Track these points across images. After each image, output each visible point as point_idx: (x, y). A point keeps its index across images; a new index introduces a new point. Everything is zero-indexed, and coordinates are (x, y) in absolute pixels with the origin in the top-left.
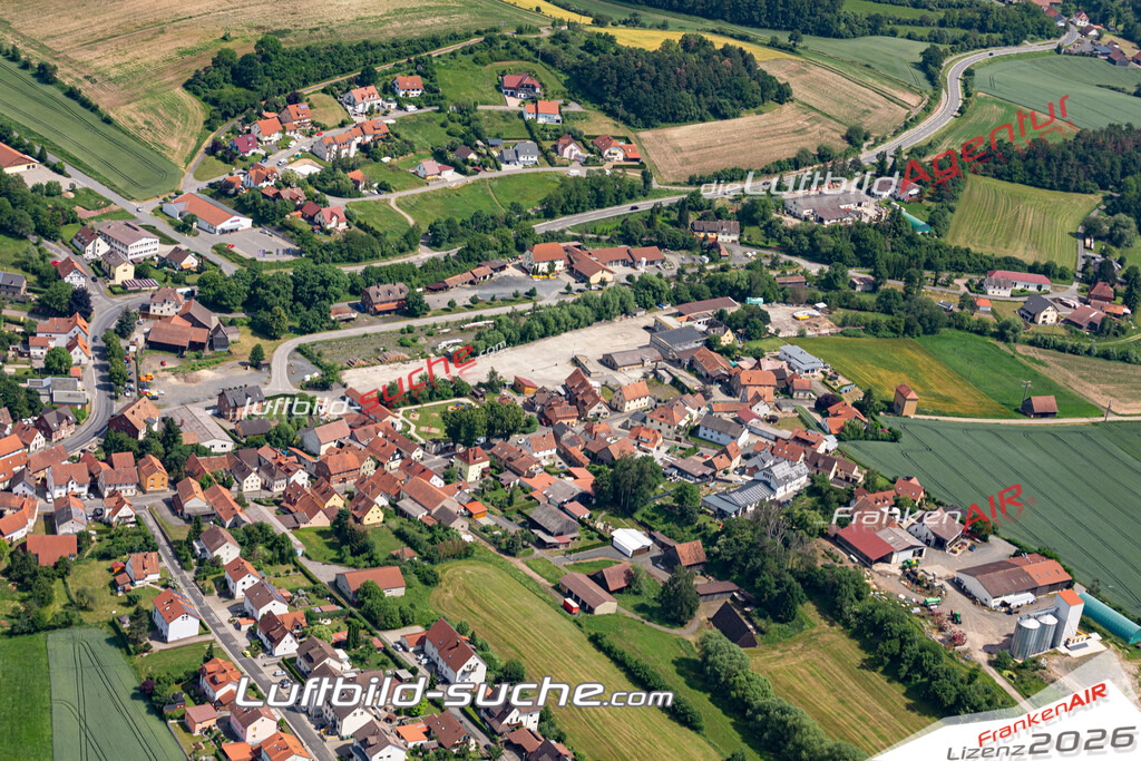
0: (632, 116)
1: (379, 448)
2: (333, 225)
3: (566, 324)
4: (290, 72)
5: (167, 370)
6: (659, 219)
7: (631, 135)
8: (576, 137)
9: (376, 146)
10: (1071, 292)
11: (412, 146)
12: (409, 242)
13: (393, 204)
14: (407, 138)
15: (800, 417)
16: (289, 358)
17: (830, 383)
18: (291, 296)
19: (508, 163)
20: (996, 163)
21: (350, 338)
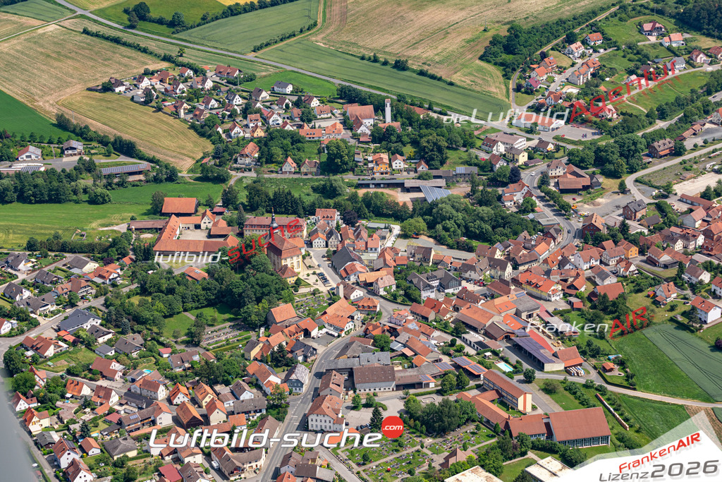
2: (610, 116)
4: (532, 42)
5: (579, 202)
8: (700, 50)
9: (598, 73)
11: (615, 70)
12: (650, 118)
13: (626, 101)
16: (635, 186)
21: (658, 171)
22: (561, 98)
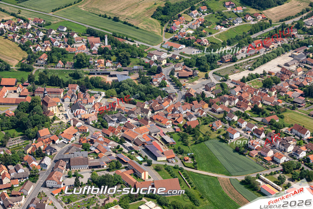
0: (260, 8)
2: (206, 44)
3: (272, 58)
4: (175, 10)
5: (187, 82)
6: (277, 31)
7: (261, 12)
8: (249, 15)
9: (203, 24)
11: (211, 23)
12: (223, 45)
13: (214, 37)
14: (209, 21)
16: (213, 76)
19: (235, 23)
21: (224, 69)
22: (185, 35)
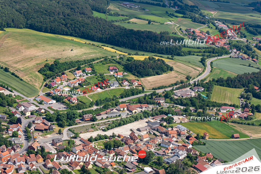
0: (139, 75)
1: (90, 151)
2: (74, 101)
3: (128, 122)
4: (62, 68)
5: (40, 135)
6: (147, 98)
7: (139, 79)
8: (127, 80)
9: (82, 84)
10: (239, 110)
11: (90, 83)
12: (91, 105)
13: (87, 96)
14: (89, 82)
15: (183, 141)
16: (67, 132)
17: (189, 133)
18: (66, 118)
19: (112, 86)
20: (220, 82)
21: (80, 127)
